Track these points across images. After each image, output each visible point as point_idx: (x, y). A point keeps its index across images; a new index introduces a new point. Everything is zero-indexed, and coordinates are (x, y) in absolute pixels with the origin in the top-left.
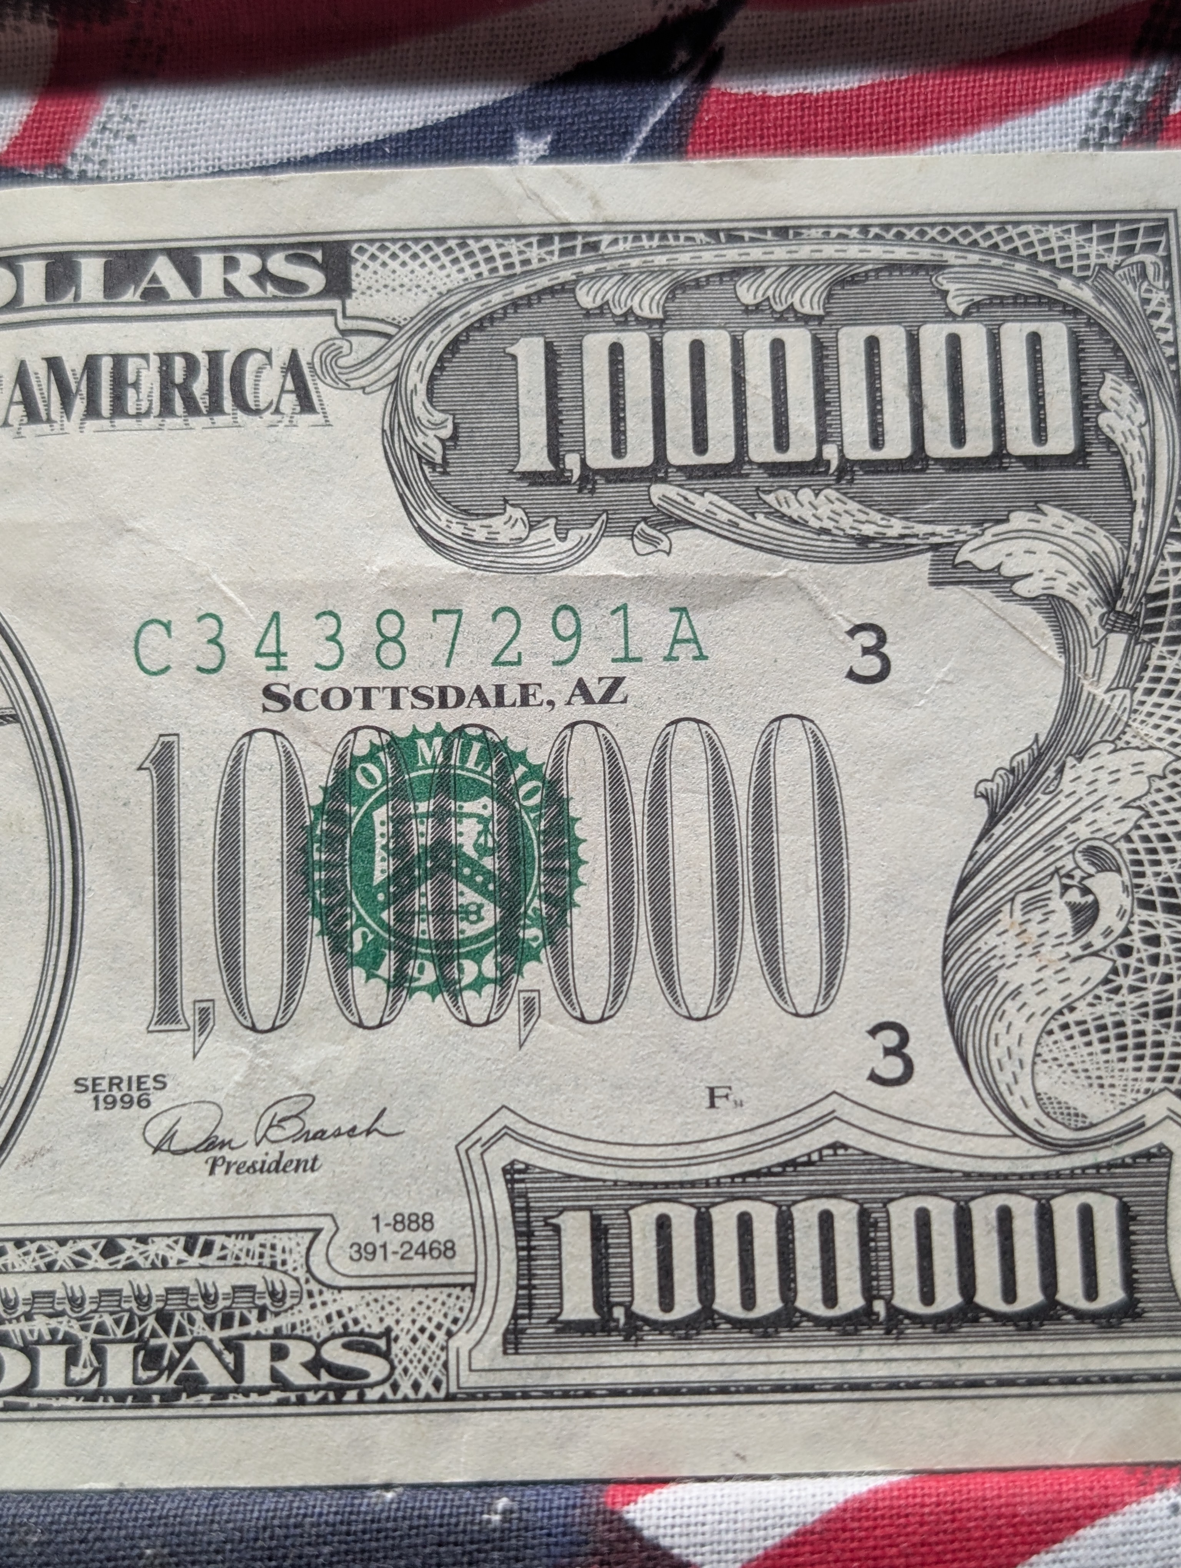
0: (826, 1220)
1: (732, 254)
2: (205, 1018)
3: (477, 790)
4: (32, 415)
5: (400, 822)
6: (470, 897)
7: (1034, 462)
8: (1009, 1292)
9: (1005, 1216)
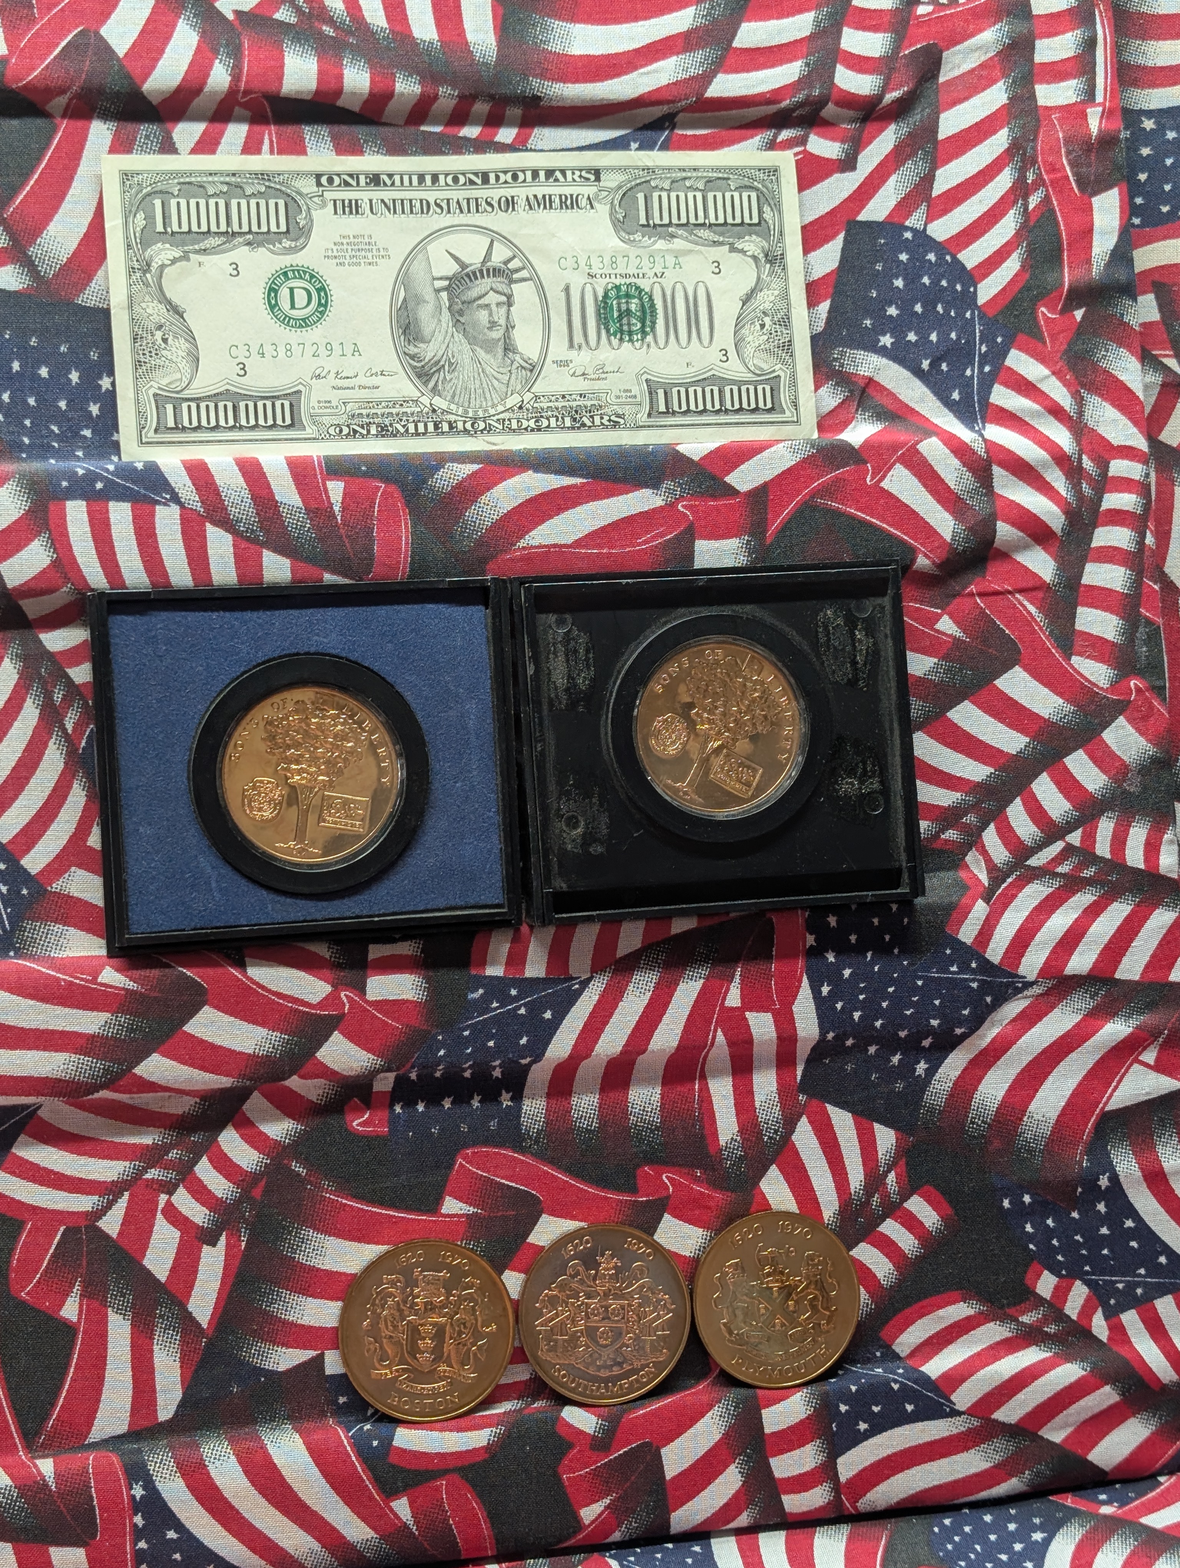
0: (712, 390)
1: (684, 174)
2: (580, 347)
3: (634, 297)
4: (531, 208)
5: (619, 304)
6: (634, 321)
7: (750, 225)
8: (749, 405)
9: (748, 389)
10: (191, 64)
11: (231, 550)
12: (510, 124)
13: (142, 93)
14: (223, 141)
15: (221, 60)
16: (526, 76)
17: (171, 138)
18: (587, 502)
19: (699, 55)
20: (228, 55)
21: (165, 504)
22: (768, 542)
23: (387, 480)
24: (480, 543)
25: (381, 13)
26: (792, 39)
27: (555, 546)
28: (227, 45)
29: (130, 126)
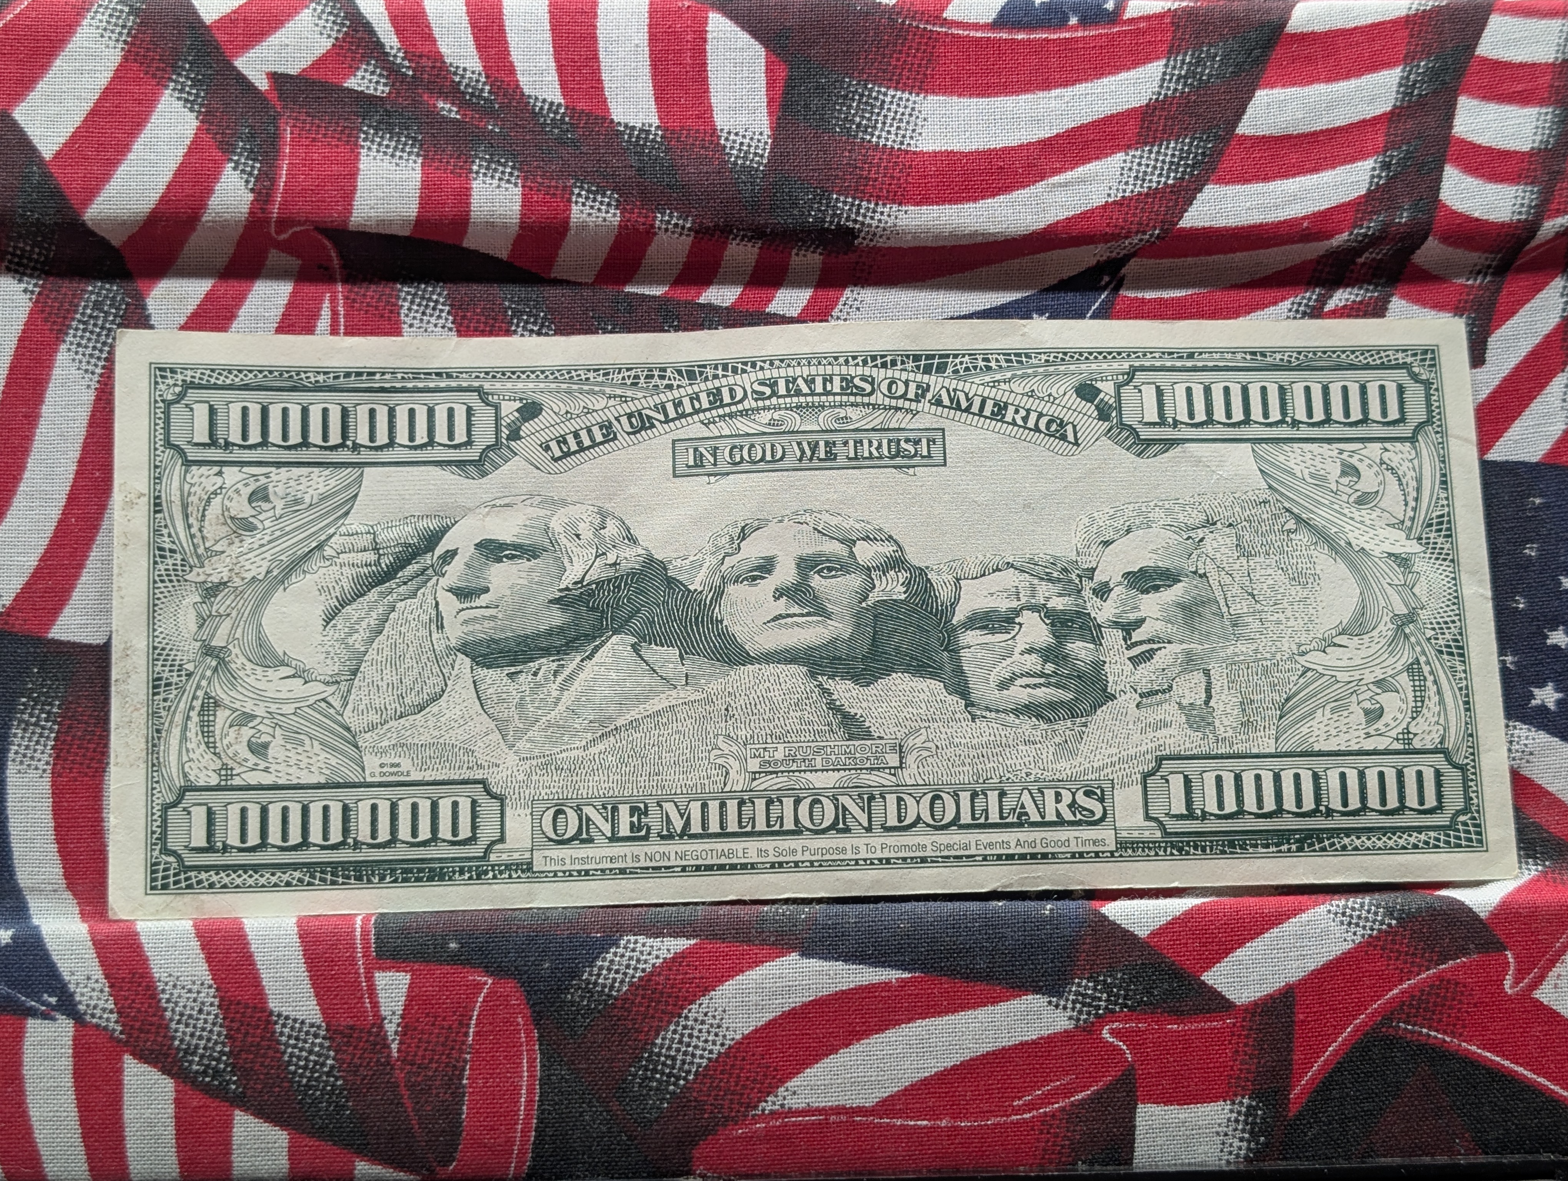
10: (179, 173)
11: (171, 1110)
12: (798, 283)
13: (83, 224)
14: (242, 312)
15: (237, 163)
16: (825, 193)
17: (144, 307)
18: (910, 1020)
19: (1170, 150)
20: (252, 155)
21: (45, 1016)
22: (1293, 1111)
23: (497, 970)
24: (681, 1101)
25: (552, 77)
26: (1356, 119)
27: (839, 1110)
28: (252, 136)
29: (67, 286)
